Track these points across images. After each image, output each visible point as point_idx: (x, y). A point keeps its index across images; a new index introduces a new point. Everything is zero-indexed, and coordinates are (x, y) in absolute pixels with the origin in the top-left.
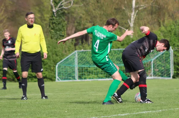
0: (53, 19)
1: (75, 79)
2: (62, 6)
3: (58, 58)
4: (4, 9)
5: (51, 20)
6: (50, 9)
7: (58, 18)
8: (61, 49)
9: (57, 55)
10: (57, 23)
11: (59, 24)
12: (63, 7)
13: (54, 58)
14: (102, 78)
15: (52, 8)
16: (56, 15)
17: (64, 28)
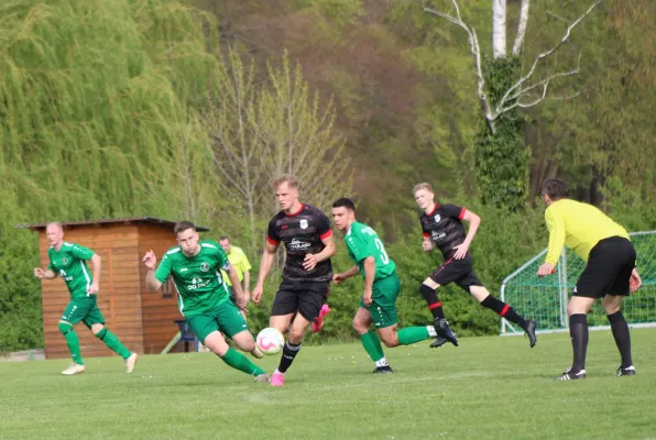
0: (488, 143)
1: (560, 326)
2: (514, 101)
3: (505, 261)
4: (334, 116)
5: (482, 144)
6: (475, 112)
7: (500, 140)
8: (514, 235)
9: (501, 254)
10: (500, 154)
11: (504, 157)
12: (517, 104)
13: (492, 262)
14: (645, 320)
15: (483, 108)
16: (494, 131)
17: (522, 167)
